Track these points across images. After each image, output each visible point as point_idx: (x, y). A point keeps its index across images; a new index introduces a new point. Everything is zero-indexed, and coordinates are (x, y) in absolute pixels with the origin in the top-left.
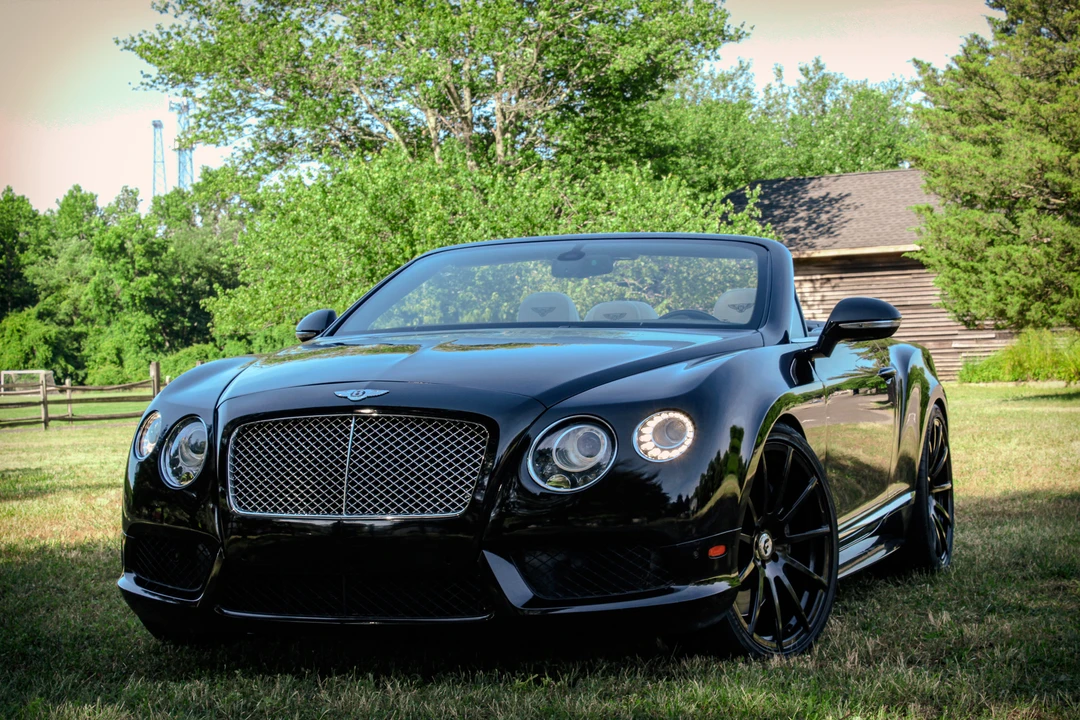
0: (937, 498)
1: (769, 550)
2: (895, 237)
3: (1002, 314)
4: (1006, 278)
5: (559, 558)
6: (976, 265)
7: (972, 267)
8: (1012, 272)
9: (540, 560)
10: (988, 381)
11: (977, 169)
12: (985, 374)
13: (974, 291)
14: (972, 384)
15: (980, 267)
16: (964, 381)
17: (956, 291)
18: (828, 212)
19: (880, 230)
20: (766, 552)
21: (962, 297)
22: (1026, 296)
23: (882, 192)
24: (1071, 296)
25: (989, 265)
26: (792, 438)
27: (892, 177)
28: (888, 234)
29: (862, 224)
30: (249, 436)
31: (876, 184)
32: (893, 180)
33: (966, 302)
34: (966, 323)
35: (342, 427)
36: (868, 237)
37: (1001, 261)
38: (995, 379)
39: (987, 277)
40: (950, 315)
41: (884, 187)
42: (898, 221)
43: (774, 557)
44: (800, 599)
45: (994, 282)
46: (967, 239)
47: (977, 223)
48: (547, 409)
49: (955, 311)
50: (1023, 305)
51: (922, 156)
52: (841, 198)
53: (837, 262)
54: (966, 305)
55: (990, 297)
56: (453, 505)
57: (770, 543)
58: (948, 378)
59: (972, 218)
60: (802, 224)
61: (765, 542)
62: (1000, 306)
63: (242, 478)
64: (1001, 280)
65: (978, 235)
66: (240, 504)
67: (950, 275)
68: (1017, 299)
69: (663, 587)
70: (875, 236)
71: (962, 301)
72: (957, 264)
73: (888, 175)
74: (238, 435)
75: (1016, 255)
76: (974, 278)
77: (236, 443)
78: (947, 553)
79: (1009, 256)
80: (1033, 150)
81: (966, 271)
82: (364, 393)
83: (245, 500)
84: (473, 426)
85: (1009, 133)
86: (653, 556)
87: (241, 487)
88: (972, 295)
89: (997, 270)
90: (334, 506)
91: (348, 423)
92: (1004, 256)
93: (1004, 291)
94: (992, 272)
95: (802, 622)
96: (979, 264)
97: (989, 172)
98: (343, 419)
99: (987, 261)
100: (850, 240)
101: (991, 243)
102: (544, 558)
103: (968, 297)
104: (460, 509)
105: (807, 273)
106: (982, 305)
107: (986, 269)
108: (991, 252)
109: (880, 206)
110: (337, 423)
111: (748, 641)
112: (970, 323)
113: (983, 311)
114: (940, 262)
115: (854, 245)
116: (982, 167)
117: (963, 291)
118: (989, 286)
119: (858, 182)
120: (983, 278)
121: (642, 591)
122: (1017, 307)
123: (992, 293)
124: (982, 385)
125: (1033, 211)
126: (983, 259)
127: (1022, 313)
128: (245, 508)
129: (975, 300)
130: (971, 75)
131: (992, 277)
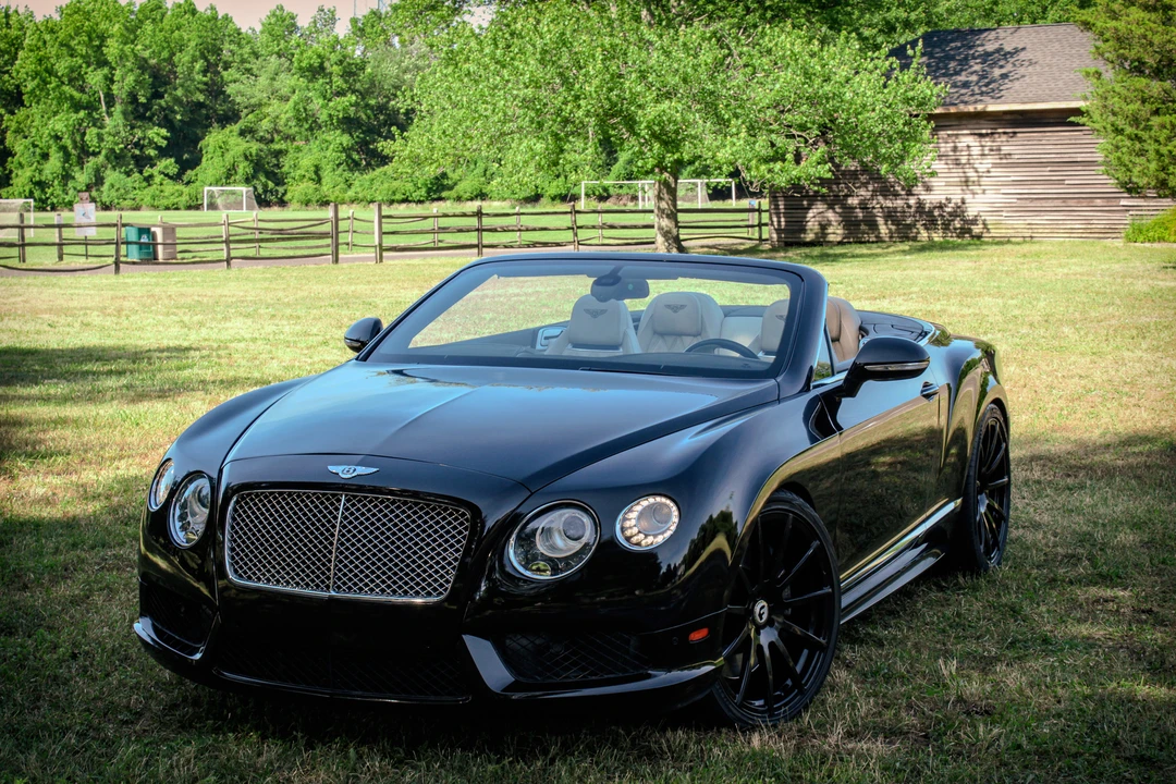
0: (991, 496)
1: (765, 617)
2: (1068, 93)
3: (1163, 184)
4: (1169, 148)
5: (537, 642)
6: (1140, 133)
7: (1136, 135)
9: (520, 643)
10: (1154, 241)
11: (1145, 37)
12: (1151, 234)
13: (1137, 160)
14: (1137, 244)
15: (1145, 135)
16: (1130, 240)
17: (1119, 158)
18: (1001, 67)
19: (1053, 86)
20: (761, 619)
21: (1125, 166)
23: (1057, 45)
25: (1153, 133)
26: (793, 505)
27: (1069, 30)
28: (1060, 89)
29: (1035, 78)
30: (247, 503)
31: (1052, 37)
32: (1069, 33)
33: (1129, 170)
34: (1129, 191)
35: (332, 504)
36: (1040, 92)
37: (1165, 131)
38: (1161, 239)
39: (1151, 147)
40: (1112, 181)
41: (1059, 41)
42: (1072, 76)
43: (770, 623)
44: (796, 663)
45: (1157, 152)
46: (1131, 107)
47: (1142, 91)
48: (532, 494)
49: (1117, 179)
51: (1091, 20)
52: (1017, 51)
53: (1008, 117)
54: (1128, 173)
55: (1153, 166)
56: (435, 589)
57: (765, 610)
58: (1114, 236)
59: (1138, 86)
60: (974, 78)
61: (761, 608)
62: (1162, 175)
63: (239, 546)
64: (1164, 150)
65: (1143, 103)
66: (236, 571)
67: (1114, 142)
69: (641, 671)
70: (1047, 92)
71: (1124, 169)
72: (1122, 130)
73: (1064, 28)
74: (237, 502)
76: (1138, 146)
77: (235, 510)
78: (998, 550)
81: (1130, 138)
82: (355, 470)
83: (241, 568)
84: (457, 511)
86: (632, 642)
87: (238, 554)
88: (1134, 163)
89: (1161, 139)
90: (323, 582)
91: (339, 501)
92: (1169, 126)
93: (1167, 161)
94: (1156, 141)
95: (797, 684)
96: (1143, 133)
97: (1157, 39)
98: (334, 495)
99: (1151, 129)
100: (1023, 95)
101: (1156, 112)
102: (524, 642)
103: (1130, 165)
104: (441, 593)
105: (977, 126)
106: (1144, 174)
107: (1150, 137)
108: (1156, 121)
109: (1054, 60)
110: (328, 499)
111: (735, 711)
112: (1132, 189)
113: (1145, 180)
114: (1105, 128)
115: (1026, 100)
116: (1149, 34)
117: (1126, 158)
118: (1152, 155)
119: (1034, 34)
120: (1146, 147)
121: (621, 675)
123: (1155, 162)
124: (1147, 245)
126: (1148, 128)
128: (240, 576)
129: (1138, 168)
131: (1156, 146)
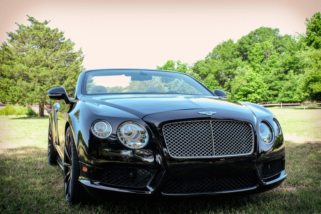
4: (14, 93)
6: (7, 90)
7: (6, 91)
8: (15, 92)
11: (8, 70)
13: (7, 96)
15: (8, 91)
22: (18, 97)
24: (28, 97)
45: (12, 94)
50: (18, 99)
55: (11, 97)
62: (13, 99)
65: (8, 84)
68: (17, 98)
75: (17, 88)
79: (15, 88)
80: (21, 67)
85: (16, 63)
88: (6, 97)
90: (209, 153)
91: (209, 123)
92: (14, 89)
93: (14, 96)
97: (11, 70)
98: (206, 122)
110: (204, 123)
113: (9, 100)
116: (9, 70)
120: (8, 93)
122: (17, 99)
125: (21, 80)
127: (18, 101)
129: (7, 98)
130: (6, 50)
131: (11, 93)
